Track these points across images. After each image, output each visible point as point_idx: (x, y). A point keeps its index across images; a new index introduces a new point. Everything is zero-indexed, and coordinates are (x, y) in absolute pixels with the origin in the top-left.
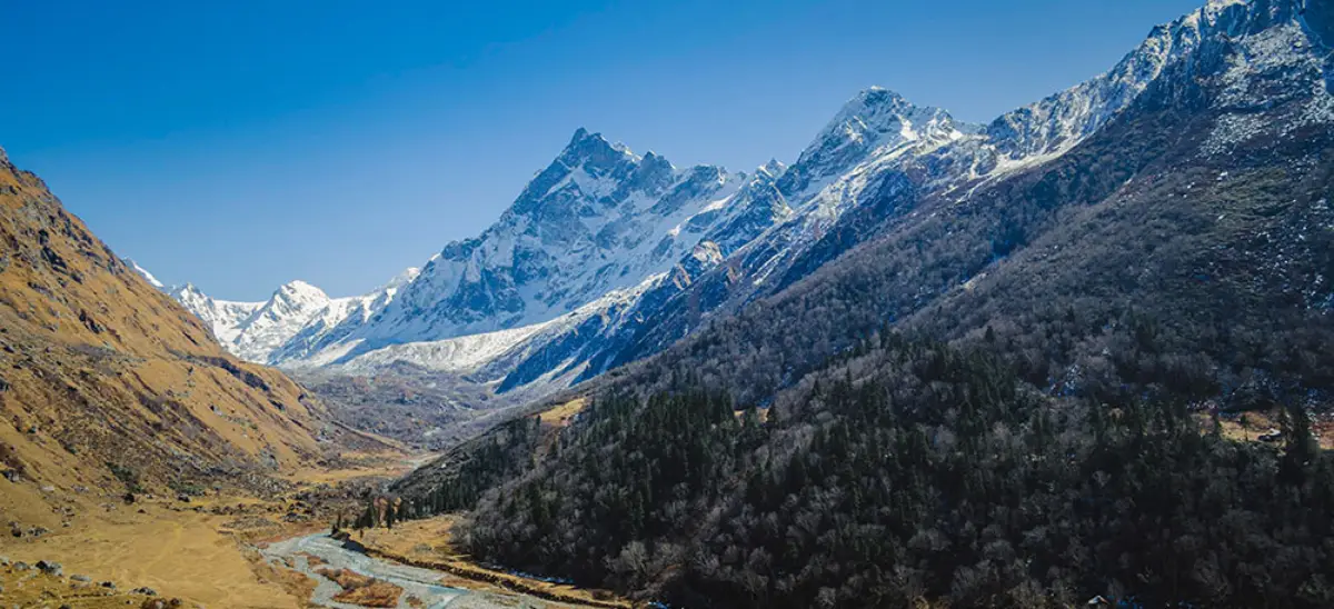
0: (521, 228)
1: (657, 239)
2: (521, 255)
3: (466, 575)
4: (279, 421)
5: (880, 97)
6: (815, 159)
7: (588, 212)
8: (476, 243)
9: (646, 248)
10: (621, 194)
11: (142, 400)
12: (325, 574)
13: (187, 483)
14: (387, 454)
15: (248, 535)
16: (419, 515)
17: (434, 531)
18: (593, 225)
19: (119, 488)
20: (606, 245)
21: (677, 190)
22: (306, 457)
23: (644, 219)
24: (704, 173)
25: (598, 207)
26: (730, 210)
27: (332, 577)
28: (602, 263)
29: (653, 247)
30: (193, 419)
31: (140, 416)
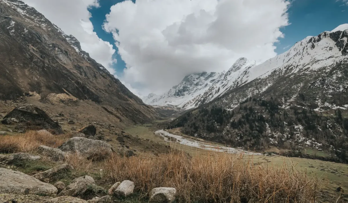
0: (184, 83)
1: (205, 84)
2: (184, 87)
3: (185, 137)
4: (152, 113)
5: (243, 59)
6: (232, 70)
7: (194, 80)
8: (177, 86)
9: (203, 86)
10: (199, 78)
11: (135, 110)
12: (165, 136)
13: (143, 123)
14: (168, 118)
15: (152, 130)
16: (175, 127)
17: (178, 130)
18: (195, 82)
19: (134, 123)
20: (197, 85)
21: (208, 76)
22: (157, 118)
23: (203, 81)
24: (212, 73)
25: (195, 79)
26: (217, 79)
27: (166, 136)
28: (196, 88)
29: (205, 85)
30: (142, 113)
31: (135, 113)
